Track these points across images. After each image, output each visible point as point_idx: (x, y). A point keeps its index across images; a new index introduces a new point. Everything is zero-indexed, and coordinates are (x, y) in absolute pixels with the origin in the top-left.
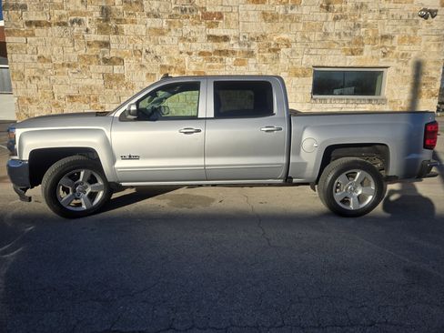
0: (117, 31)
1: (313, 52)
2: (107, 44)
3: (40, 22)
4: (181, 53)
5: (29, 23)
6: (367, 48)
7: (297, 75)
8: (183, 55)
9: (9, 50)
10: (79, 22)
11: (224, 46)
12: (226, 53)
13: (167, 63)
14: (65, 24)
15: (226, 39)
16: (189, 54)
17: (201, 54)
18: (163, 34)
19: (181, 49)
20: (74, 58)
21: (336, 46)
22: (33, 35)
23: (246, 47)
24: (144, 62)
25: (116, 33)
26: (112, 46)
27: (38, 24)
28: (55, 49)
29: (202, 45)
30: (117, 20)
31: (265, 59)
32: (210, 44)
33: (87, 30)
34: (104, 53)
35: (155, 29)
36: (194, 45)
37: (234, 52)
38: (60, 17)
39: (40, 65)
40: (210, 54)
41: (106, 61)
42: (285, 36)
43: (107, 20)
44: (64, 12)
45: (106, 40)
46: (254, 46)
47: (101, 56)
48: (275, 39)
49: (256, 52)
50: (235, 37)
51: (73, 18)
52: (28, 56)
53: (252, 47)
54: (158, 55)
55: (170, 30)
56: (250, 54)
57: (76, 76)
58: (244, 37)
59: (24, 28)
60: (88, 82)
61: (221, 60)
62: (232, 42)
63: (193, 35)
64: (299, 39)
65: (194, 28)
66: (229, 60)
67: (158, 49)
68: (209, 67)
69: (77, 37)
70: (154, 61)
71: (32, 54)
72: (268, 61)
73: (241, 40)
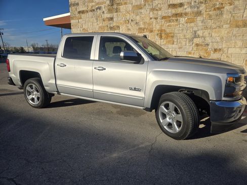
0: (117, 10)
2: (112, 19)
3: (83, 11)
4: (151, 19)
5: (79, 12)
7: (237, 26)
8: (152, 20)
9: (72, 27)
10: (100, 8)
11: (180, 10)
12: (181, 15)
13: (142, 26)
14: (94, 10)
15: (181, 5)
16: (156, 19)
17: (163, 18)
18: (141, 8)
19: (151, 16)
22: (81, 18)
23: (196, 9)
24: (130, 27)
25: (117, 12)
26: (114, 19)
27: (83, 12)
28: (89, 24)
29: (165, 12)
30: (118, 4)
31: (210, 16)
32: (170, 10)
33: (103, 12)
34: (110, 24)
35: (137, 6)
36: (160, 13)
37: (186, 14)
38: (92, 7)
40: (170, 17)
41: (111, 28)
43: (112, 5)
44: (94, 4)
45: (112, 16)
46: (203, 8)
47: (109, 26)
49: (203, 12)
50: (188, 3)
51: (97, 6)
53: (201, 9)
54: (138, 21)
55: (145, 5)
56: (199, 13)
58: (195, 2)
59: (78, 15)
61: (177, 20)
62: (185, 7)
63: (159, 6)
66: (183, 20)
67: (138, 18)
68: (168, 26)
69: (99, 17)
70: (135, 25)
71: (81, 28)
72: (213, 17)
73: (192, 4)
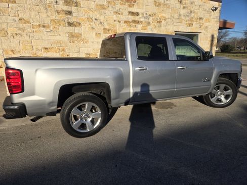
0: (77, 4)
1: (175, 24)
2: (70, 13)
4: (115, 21)
6: (194, 23)
11: (137, 18)
12: (138, 22)
13: (107, 27)
15: (138, 14)
16: (119, 22)
17: (126, 22)
18: (104, 9)
19: (115, 19)
20: (47, 21)
21: (184, 22)
22: (15, 2)
23: (147, 20)
24: (94, 26)
25: (76, 6)
26: (73, 14)
28: (33, 14)
29: (126, 17)
32: (130, 17)
33: (57, 2)
34: (68, 18)
35: (100, 5)
36: (122, 17)
37: (141, 22)
39: (21, 25)
40: (130, 22)
41: (70, 24)
42: (164, 15)
45: (70, 10)
46: (151, 19)
47: (66, 20)
48: (160, 16)
49: (151, 22)
50: (142, 14)
52: (10, 18)
54: (102, 22)
55: (109, 6)
56: (149, 23)
57: (49, 34)
58: (146, 14)
60: (58, 38)
61: (135, 26)
62: (140, 16)
63: (121, 10)
64: (170, 17)
65: (122, 7)
66: (139, 26)
67: (102, 18)
69: (49, 6)
70: (100, 25)
71: (15, 16)
72: (157, 28)
73: (145, 15)
